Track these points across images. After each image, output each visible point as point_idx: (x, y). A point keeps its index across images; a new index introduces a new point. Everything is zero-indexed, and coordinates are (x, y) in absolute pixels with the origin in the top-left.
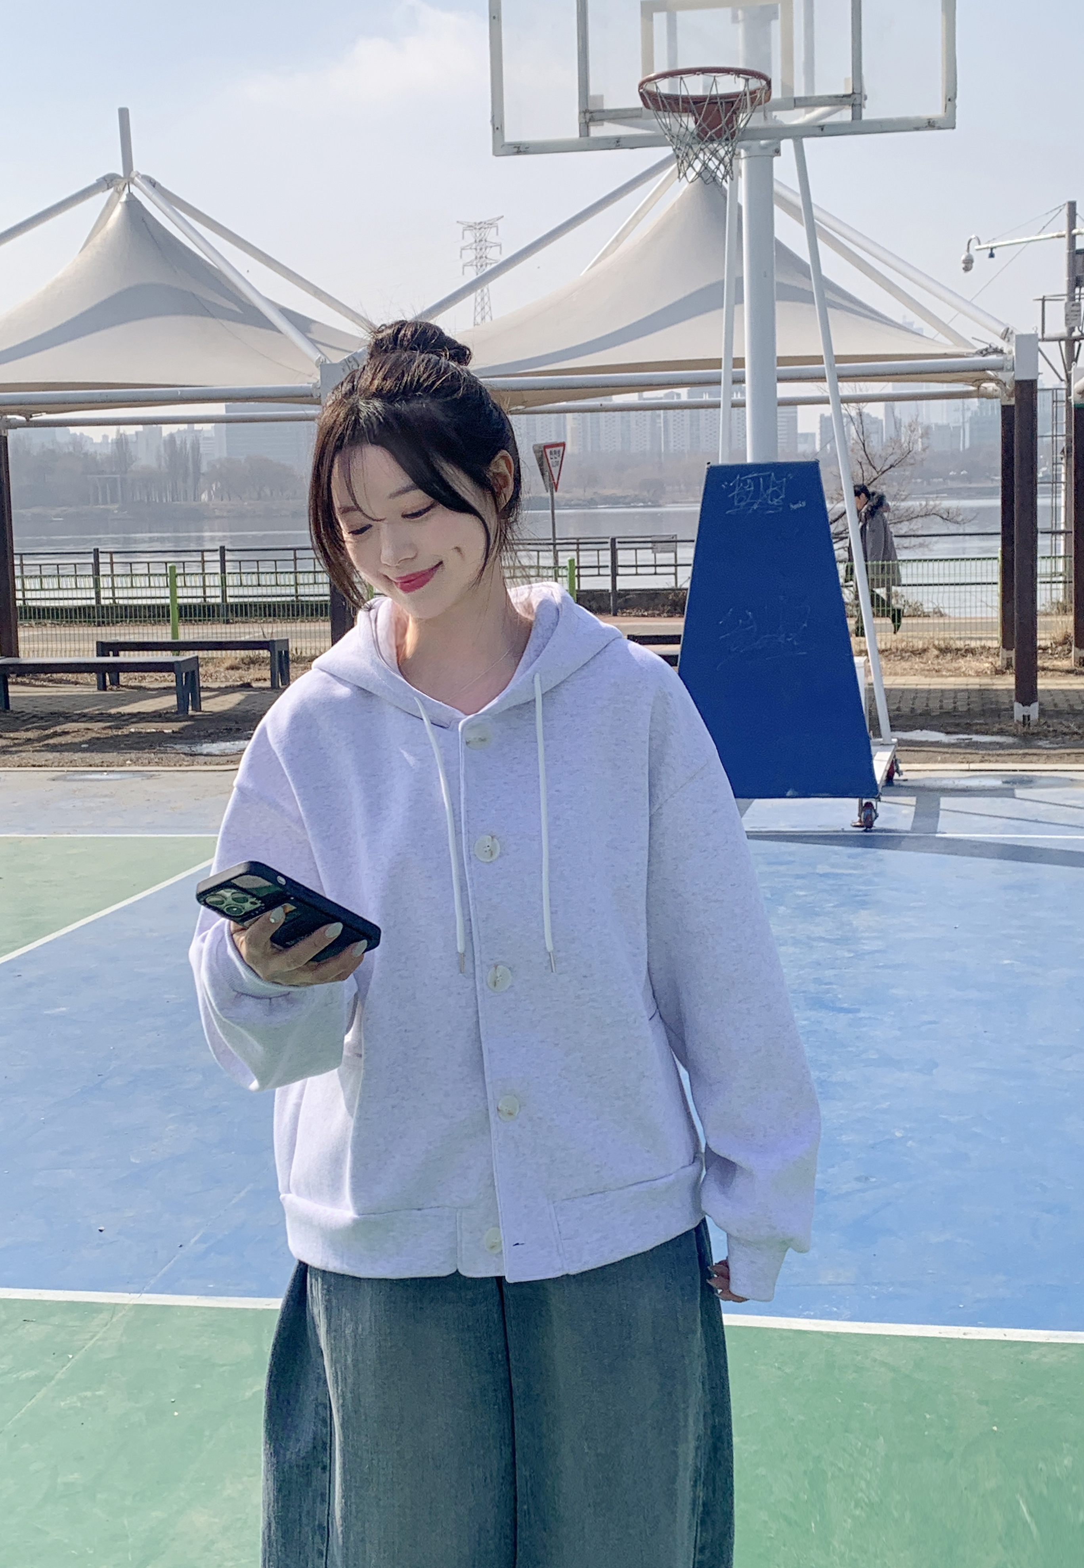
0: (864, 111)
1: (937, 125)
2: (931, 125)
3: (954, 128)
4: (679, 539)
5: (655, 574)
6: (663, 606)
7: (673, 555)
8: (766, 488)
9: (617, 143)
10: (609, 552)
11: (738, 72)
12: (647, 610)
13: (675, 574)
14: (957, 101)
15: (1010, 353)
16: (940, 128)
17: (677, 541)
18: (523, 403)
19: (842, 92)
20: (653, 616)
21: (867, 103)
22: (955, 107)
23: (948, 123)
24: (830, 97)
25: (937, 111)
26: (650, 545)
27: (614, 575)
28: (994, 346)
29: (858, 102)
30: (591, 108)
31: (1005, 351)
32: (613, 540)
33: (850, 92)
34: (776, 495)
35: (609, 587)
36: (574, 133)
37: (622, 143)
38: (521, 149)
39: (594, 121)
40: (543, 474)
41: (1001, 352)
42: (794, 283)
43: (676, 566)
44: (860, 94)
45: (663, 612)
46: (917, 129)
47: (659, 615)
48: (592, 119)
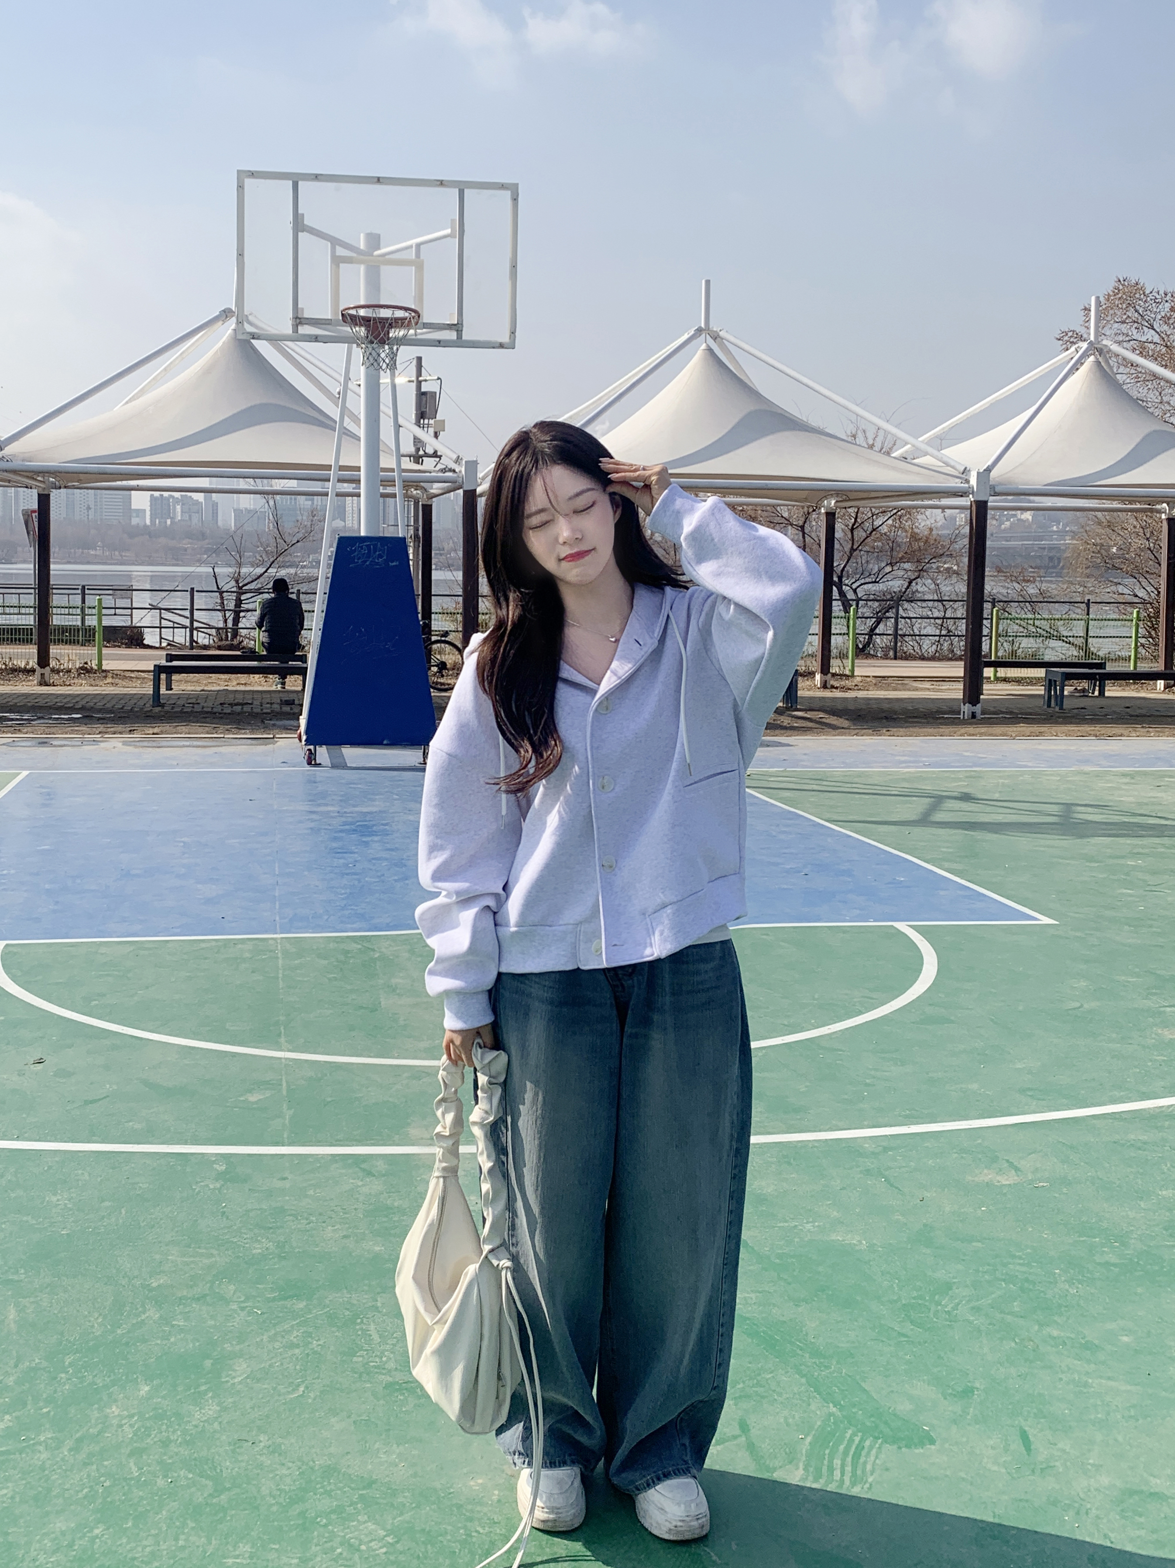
0: (463, 334)
1: (505, 346)
2: (501, 346)
3: (515, 349)
4: (134, 588)
5: (115, 614)
7: (129, 600)
8: (375, 552)
9: (315, 339)
10: (80, 596)
11: (406, 309)
13: (131, 615)
15: (460, 472)
16: (506, 348)
19: (452, 322)
20: (115, 646)
21: (465, 330)
22: (515, 336)
23: (511, 346)
24: (444, 324)
25: (505, 339)
26: (110, 592)
27: (83, 615)
28: (449, 467)
29: (460, 329)
30: (300, 316)
31: (457, 470)
32: (84, 587)
33: (456, 322)
34: (380, 556)
35: (79, 623)
36: (288, 330)
37: (319, 338)
39: (301, 324)
40: (28, 533)
41: (454, 471)
42: (303, 411)
43: (132, 609)
44: (462, 324)
45: (122, 644)
46: (494, 348)
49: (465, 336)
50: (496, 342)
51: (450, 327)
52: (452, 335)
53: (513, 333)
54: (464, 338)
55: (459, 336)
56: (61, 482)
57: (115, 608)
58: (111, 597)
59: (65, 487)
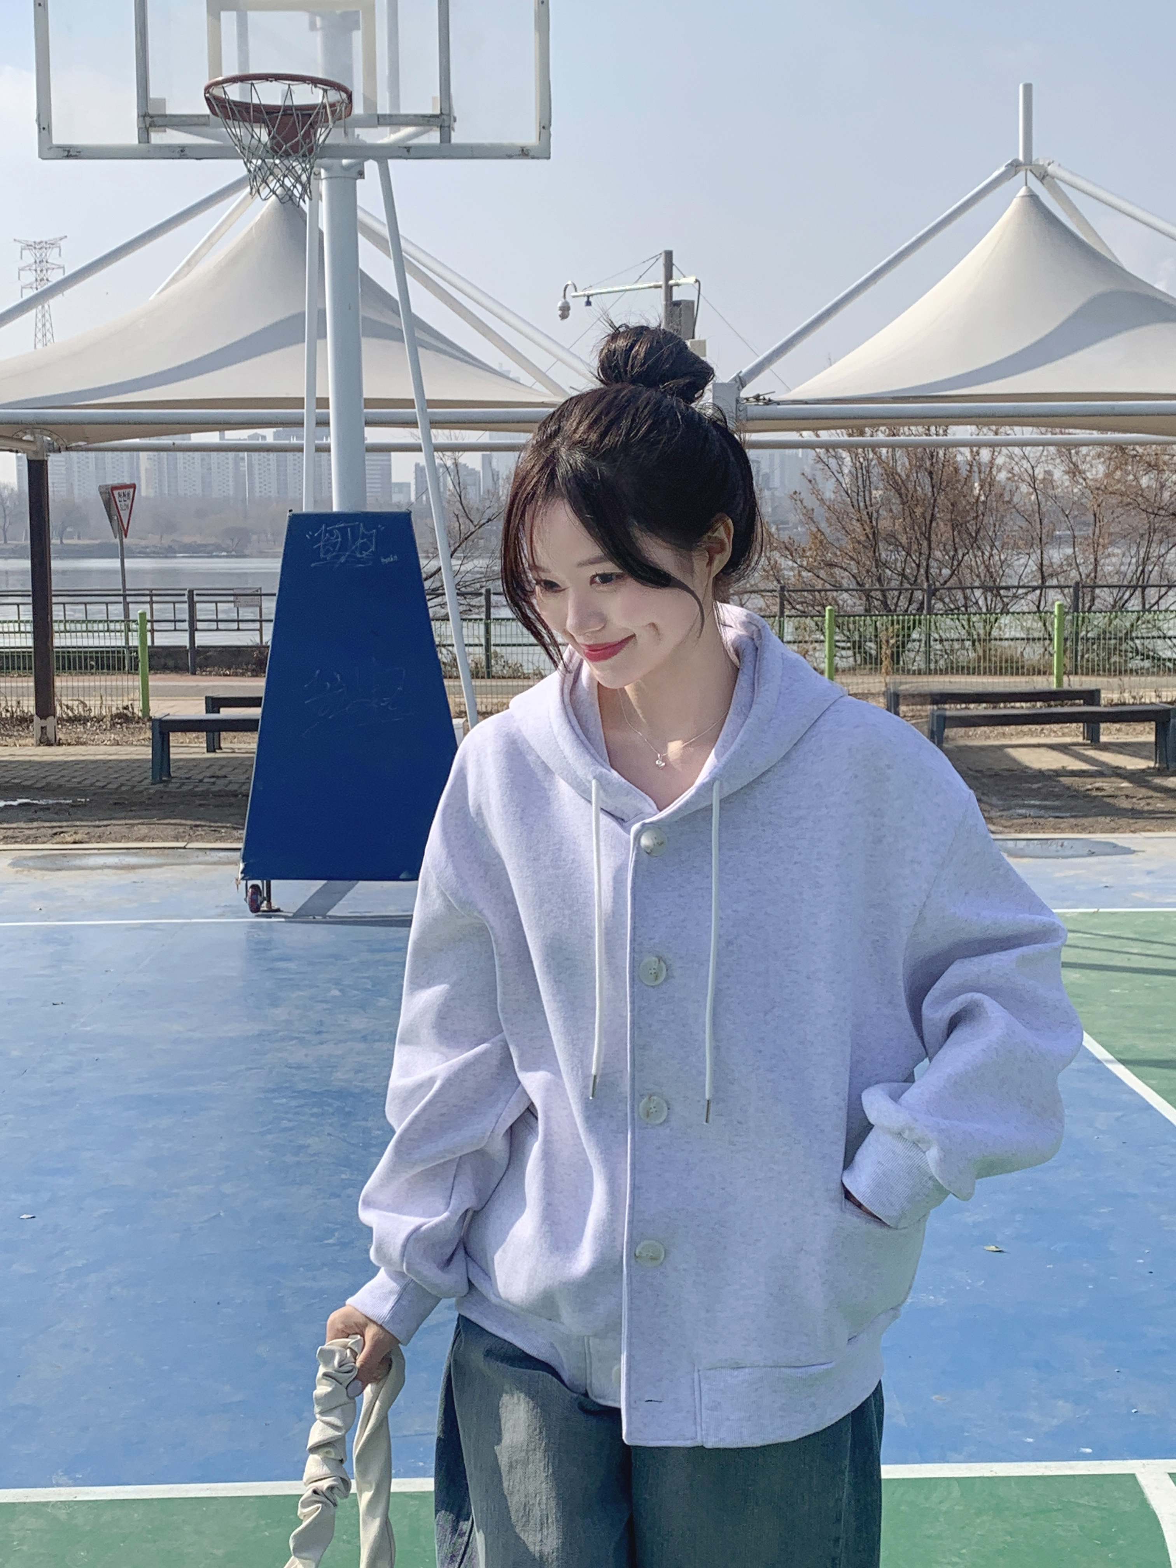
0: (453, 134)
1: (531, 154)
2: (524, 153)
3: (549, 158)
6: (247, 665)
7: (258, 609)
8: (355, 540)
9: (182, 152)
11: (315, 82)
12: (229, 669)
13: (260, 630)
14: (552, 129)
16: (533, 158)
17: (261, 595)
18: (86, 439)
19: (429, 111)
20: (236, 675)
21: (456, 125)
22: (550, 135)
23: (542, 152)
24: (416, 116)
25: (530, 139)
26: (231, 598)
27: (193, 630)
29: (446, 124)
30: (151, 112)
32: (191, 592)
33: (438, 112)
34: (364, 547)
36: (132, 138)
37: (187, 152)
38: (72, 153)
39: (155, 126)
43: (261, 621)
44: (449, 115)
45: (247, 670)
46: (510, 157)
47: (243, 675)
48: (153, 125)
49: (457, 138)
50: (512, 147)
51: (425, 121)
52: (433, 137)
53: (545, 127)
54: (453, 141)
55: (446, 137)
56: (61, 442)
57: (238, 621)
58: (232, 605)
59: (68, 449)
